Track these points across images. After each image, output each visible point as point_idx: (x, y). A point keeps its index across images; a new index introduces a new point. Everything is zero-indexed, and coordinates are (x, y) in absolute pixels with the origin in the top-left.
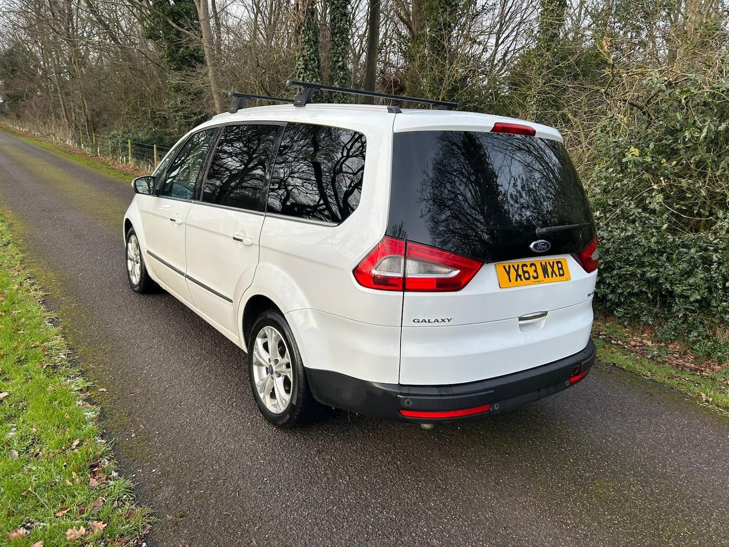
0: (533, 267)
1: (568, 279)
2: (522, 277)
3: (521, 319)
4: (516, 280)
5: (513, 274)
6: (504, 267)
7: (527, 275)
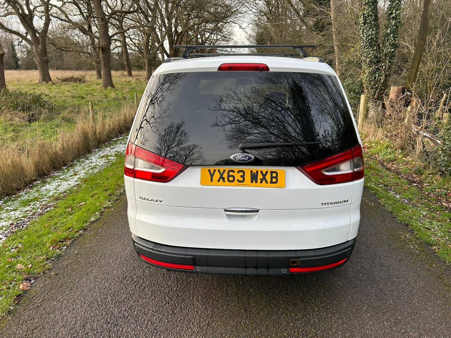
0: (241, 174)
1: (283, 186)
2: (226, 180)
3: (226, 211)
4: (219, 181)
5: (217, 176)
6: (209, 170)
7: (231, 179)
